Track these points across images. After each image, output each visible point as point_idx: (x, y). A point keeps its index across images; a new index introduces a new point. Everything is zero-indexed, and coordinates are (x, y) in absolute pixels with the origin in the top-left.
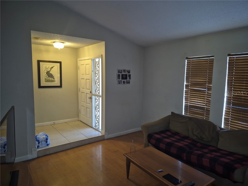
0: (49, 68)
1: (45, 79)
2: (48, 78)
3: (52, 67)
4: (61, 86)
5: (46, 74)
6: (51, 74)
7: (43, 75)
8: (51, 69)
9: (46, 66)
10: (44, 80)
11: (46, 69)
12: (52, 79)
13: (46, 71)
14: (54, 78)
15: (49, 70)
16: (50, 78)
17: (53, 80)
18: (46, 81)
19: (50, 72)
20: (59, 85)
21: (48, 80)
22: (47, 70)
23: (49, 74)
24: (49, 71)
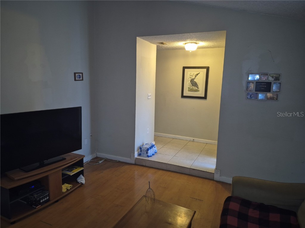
0: (194, 75)
1: (189, 88)
2: (192, 87)
3: (198, 74)
4: (205, 98)
5: (189, 82)
6: (195, 82)
7: (187, 84)
8: (196, 76)
9: (191, 73)
10: (187, 89)
11: (190, 77)
12: (196, 88)
13: (190, 79)
14: (198, 88)
15: (194, 77)
16: (194, 88)
17: (196, 90)
18: (189, 91)
19: (195, 80)
20: (203, 96)
21: (191, 89)
22: (192, 77)
23: (193, 83)
24: (193, 79)
